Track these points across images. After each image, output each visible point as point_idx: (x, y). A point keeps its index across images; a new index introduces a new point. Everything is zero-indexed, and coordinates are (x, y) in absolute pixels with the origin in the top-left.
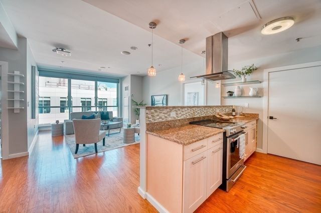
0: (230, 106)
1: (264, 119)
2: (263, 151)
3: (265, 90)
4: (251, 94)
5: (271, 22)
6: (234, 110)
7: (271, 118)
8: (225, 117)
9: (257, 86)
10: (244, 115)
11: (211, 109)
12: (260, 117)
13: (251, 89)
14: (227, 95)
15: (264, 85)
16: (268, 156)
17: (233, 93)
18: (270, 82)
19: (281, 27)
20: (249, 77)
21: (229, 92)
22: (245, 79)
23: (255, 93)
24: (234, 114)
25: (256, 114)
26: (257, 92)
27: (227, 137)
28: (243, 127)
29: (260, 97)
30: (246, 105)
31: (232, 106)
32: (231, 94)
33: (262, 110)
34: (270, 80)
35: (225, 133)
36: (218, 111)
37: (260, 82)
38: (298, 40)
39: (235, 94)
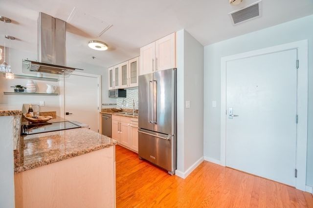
1: (61, 115)
3: (61, 89)
4: (48, 91)
5: (98, 42)
6: (30, 110)
7: (67, 114)
12: (57, 114)
13: (49, 86)
15: (60, 84)
17: (25, 88)
18: (65, 83)
19: (100, 47)
25: (53, 112)
29: (58, 95)
30: (41, 103)
31: (29, 105)
32: (21, 89)
33: (59, 108)
38: (93, 57)
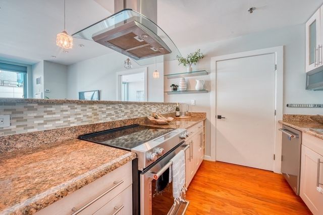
0: (174, 104)
1: (212, 119)
2: (211, 158)
3: (213, 83)
4: (197, 87)
6: (177, 109)
7: (220, 117)
8: (162, 120)
9: (205, 77)
10: (190, 114)
11: (142, 108)
12: (208, 117)
13: (198, 81)
14: (171, 89)
15: (212, 76)
16: (217, 165)
17: (178, 86)
18: (218, 74)
20: (195, 67)
21: (173, 85)
22: (191, 69)
23: (202, 86)
24: (178, 113)
25: (203, 113)
26: (204, 86)
27: (140, 172)
28: (182, 136)
29: (207, 92)
30: (192, 102)
31: (176, 104)
32: (175, 88)
33: (209, 108)
34: (218, 71)
35: (135, 162)
36: (154, 110)
37: (207, 73)
38: (251, 10)
39: (180, 88)
